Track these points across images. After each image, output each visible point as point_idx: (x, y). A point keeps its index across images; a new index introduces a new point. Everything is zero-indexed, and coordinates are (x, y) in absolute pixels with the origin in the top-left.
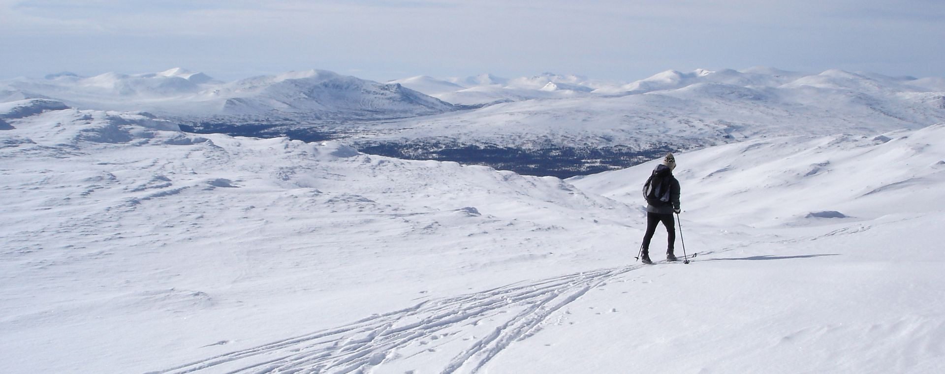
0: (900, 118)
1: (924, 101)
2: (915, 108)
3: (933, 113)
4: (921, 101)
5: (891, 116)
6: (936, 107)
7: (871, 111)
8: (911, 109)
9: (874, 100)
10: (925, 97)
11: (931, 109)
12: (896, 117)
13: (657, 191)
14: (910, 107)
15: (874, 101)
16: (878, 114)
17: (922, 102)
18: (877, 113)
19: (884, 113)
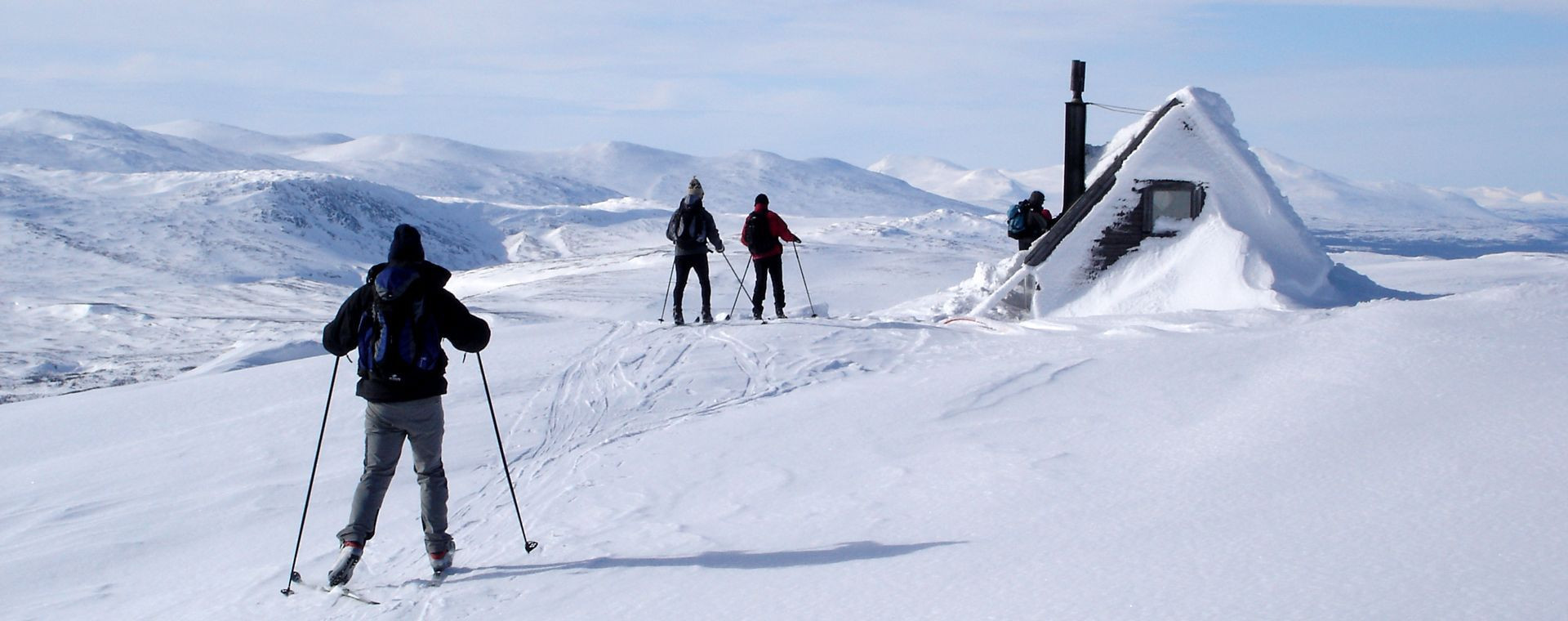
0: (117, 257)
1: (212, 198)
2: (179, 223)
3: (235, 236)
4: (201, 200)
5: (87, 250)
6: (249, 219)
7: (23, 234)
8: (160, 225)
9: (45, 199)
10: (219, 185)
11: (231, 223)
12: (104, 254)
13: (692, 231)
14: (161, 220)
15: (44, 201)
16: (48, 245)
17: (208, 203)
18: (44, 240)
19: (68, 242)
